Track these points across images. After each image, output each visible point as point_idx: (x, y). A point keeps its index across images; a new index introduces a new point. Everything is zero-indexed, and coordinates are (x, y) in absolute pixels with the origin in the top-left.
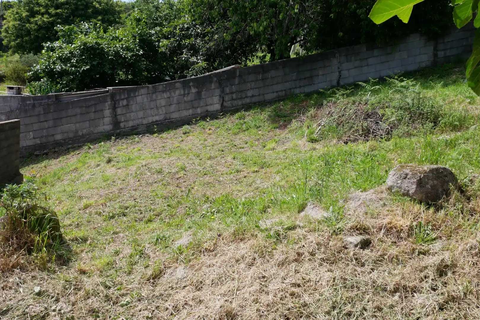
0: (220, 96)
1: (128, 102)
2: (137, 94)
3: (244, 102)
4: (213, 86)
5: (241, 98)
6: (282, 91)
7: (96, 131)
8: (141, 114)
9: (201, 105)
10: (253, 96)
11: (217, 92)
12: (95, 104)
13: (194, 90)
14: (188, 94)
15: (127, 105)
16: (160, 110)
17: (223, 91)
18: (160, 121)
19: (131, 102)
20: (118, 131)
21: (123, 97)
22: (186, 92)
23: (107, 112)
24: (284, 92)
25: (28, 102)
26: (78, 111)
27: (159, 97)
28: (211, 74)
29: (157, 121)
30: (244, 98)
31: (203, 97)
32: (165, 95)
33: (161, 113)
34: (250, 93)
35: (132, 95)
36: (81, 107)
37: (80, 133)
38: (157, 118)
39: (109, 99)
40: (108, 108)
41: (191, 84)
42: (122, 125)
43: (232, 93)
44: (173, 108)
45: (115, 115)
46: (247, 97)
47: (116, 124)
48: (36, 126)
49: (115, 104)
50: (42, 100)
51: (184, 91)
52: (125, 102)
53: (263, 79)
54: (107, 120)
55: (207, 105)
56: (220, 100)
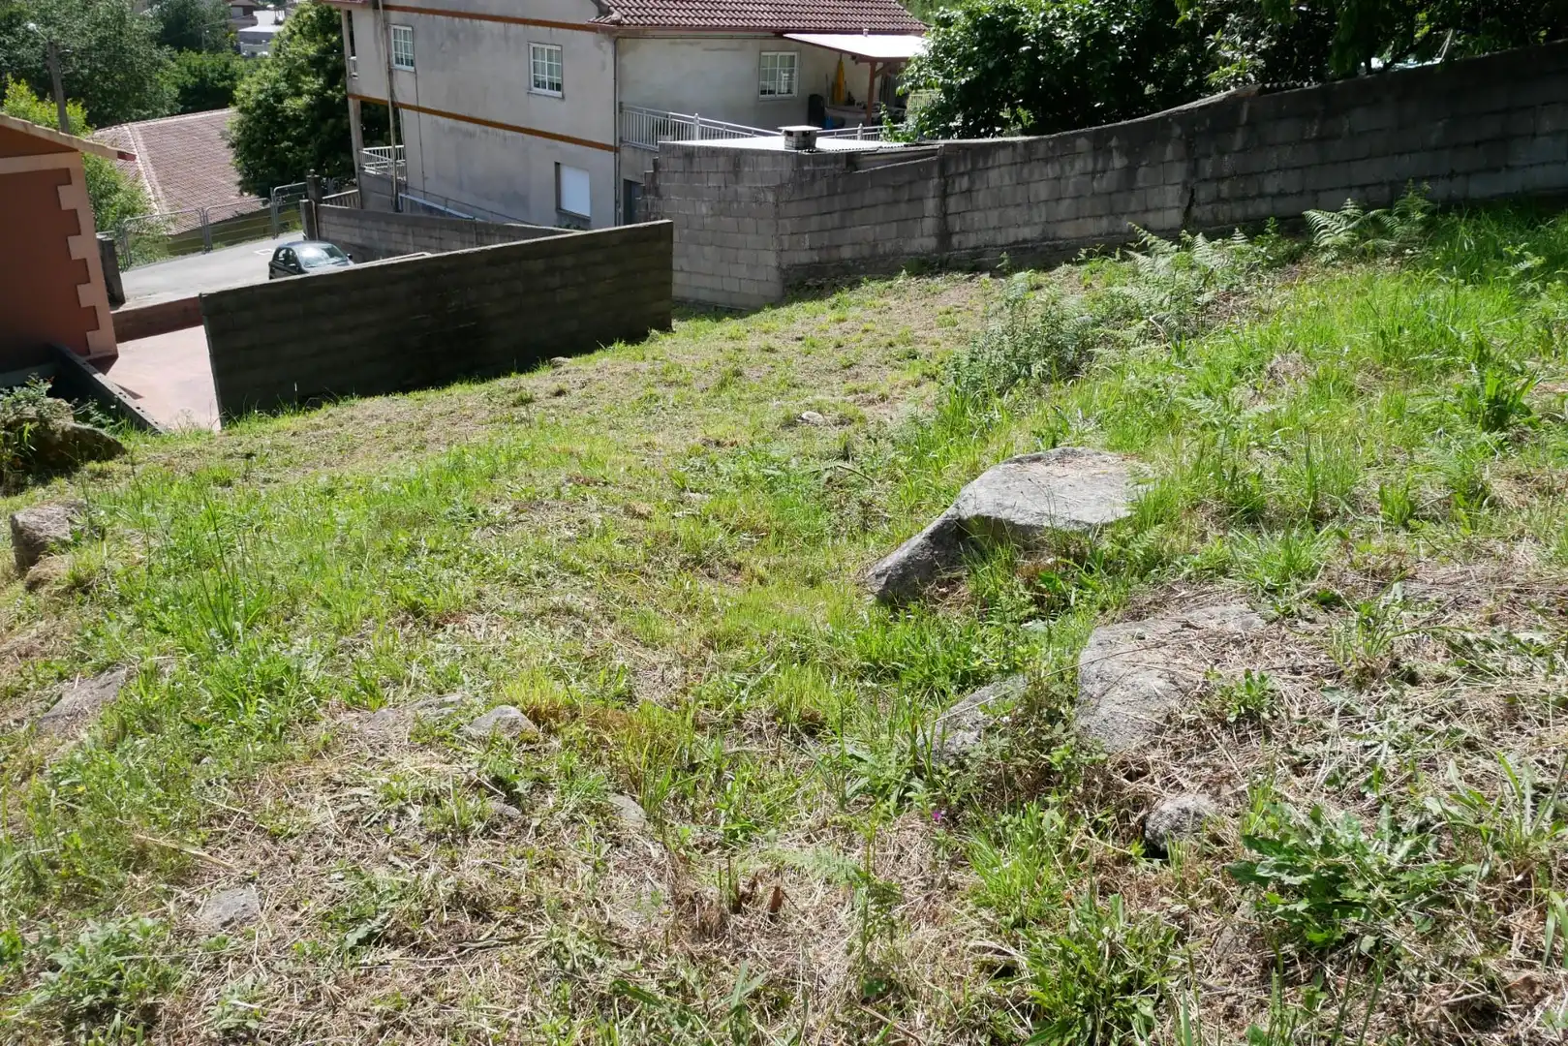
0: (1185, 184)
1: (972, 182)
2: (990, 163)
3: (1250, 211)
4: (1169, 153)
5: (1244, 198)
6: (1381, 184)
7: (907, 250)
8: (993, 218)
9: (1133, 208)
10: (1281, 194)
11: (1179, 172)
12: (911, 183)
13: (1118, 162)
14: (1104, 171)
15: (969, 191)
16: (1035, 210)
17: (1194, 172)
18: (1032, 241)
19: (978, 183)
20: (946, 255)
21: (962, 169)
22: (1100, 166)
23: (931, 205)
24: (1387, 190)
25: (806, 168)
26: (882, 195)
27: (1036, 177)
28: (1169, 115)
29: (1025, 241)
30: (1253, 198)
31: (1141, 185)
32: (1051, 171)
33: (1037, 220)
34: (1271, 185)
35: (981, 165)
36: (886, 186)
37: (881, 250)
38: (1026, 233)
39: (936, 170)
40: (931, 194)
41: (1114, 143)
42: (955, 240)
43: (1220, 179)
44: (1064, 208)
45: (943, 215)
46: (1261, 195)
47: (944, 235)
48: (814, 223)
49: (946, 185)
50: (825, 163)
51: (1095, 164)
52: (965, 182)
53: (1321, 139)
54: (929, 224)
55: (1147, 211)
56: (1181, 200)
